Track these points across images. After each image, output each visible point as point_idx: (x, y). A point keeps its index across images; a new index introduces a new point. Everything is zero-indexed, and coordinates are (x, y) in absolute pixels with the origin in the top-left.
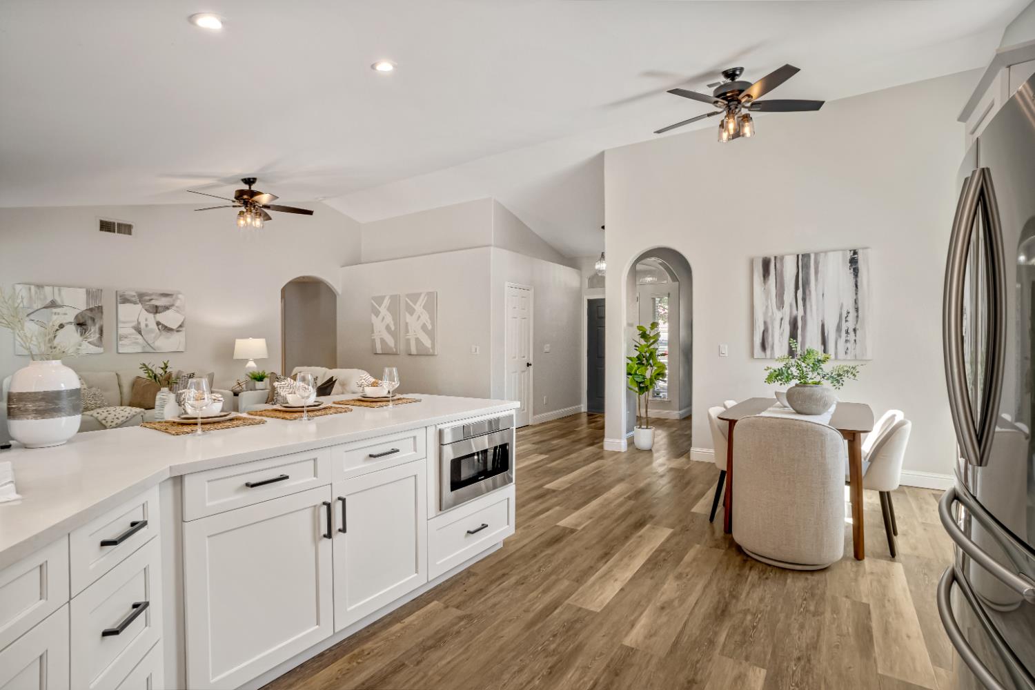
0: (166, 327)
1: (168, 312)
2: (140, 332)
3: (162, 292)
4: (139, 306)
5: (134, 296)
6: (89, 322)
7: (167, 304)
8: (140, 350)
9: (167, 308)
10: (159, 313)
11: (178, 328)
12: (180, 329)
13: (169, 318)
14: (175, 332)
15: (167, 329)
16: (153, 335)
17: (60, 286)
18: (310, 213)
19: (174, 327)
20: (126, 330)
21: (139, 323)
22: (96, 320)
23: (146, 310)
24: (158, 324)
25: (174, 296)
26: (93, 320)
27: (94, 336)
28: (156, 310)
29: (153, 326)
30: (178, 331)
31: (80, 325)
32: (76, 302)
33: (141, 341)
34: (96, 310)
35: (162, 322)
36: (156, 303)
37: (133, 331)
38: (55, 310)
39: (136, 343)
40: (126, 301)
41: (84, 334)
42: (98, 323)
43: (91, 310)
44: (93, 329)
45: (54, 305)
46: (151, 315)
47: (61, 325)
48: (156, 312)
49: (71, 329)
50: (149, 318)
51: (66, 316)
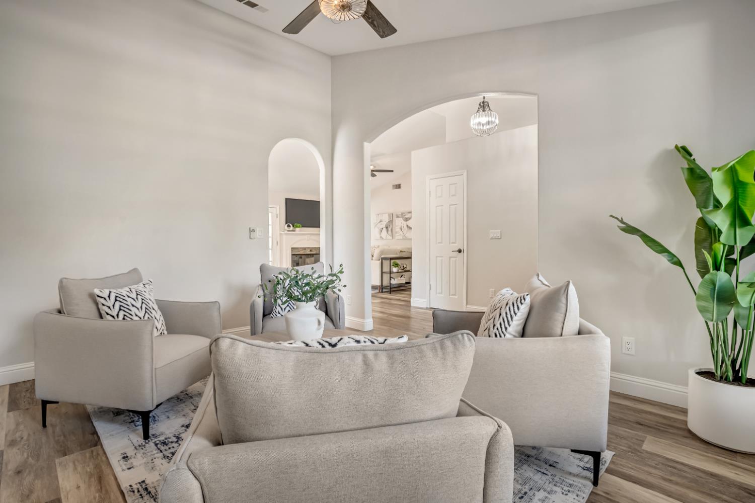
0: (410, 227)
1: (411, 220)
2: (402, 230)
3: (408, 212)
4: (402, 219)
5: (400, 215)
6: (389, 227)
7: (410, 217)
8: (401, 238)
13: (411, 223)
16: (405, 231)
17: (382, 214)
18: (392, 171)
20: (397, 229)
21: (401, 226)
23: (404, 220)
24: (407, 226)
25: (412, 213)
26: (390, 225)
27: (390, 232)
28: (407, 220)
29: (406, 227)
31: (387, 228)
32: (386, 219)
33: (402, 234)
34: (391, 222)
35: (409, 225)
36: (406, 216)
37: (400, 230)
38: (381, 223)
39: (401, 235)
40: (398, 217)
41: (387, 231)
42: (391, 227)
43: (389, 222)
44: (390, 229)
45: (381, 221)
46: (405, 222)
47: (383, 229)
48: (407, 221)
49: (385, 229)
50: (404, 224)
51: (383, 225)
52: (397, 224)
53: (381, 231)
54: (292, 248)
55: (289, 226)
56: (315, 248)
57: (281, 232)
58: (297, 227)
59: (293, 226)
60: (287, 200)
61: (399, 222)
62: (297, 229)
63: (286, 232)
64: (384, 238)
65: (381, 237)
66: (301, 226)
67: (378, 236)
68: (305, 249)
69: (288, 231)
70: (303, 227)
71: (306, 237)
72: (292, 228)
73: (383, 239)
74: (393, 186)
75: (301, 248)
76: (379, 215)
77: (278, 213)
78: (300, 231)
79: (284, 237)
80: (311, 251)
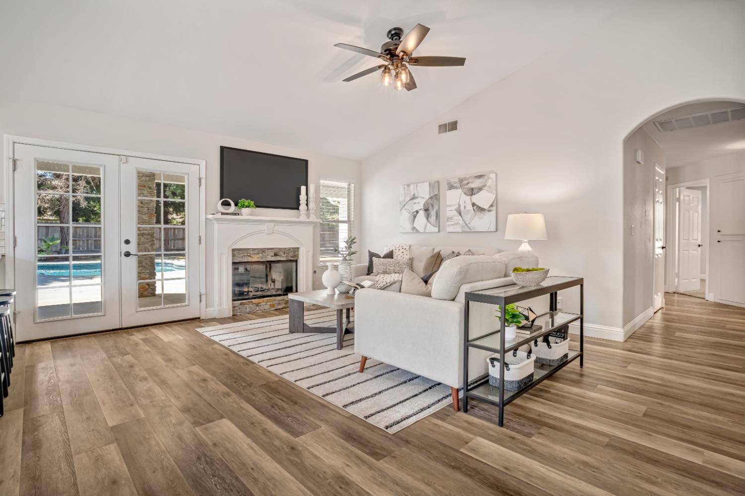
0: (480, 207)
1: (482, 193)
2: (460, 214)
3: (476, 175)
4: (460, 191)
5: (456, 182)
6: (430, 208)
7: (480, 185)
8: (460, 230)
9: (480, 189)
10: (474, 194)
11: (490, 207)
12: (492, 208)
13: (483, 199)
14: (487, 212)
15: (481, 209)
16: (469, 216)
17: (417, 183)
19: (486, 207)
20: (450, 212)
21: (459, 206)
22: (434, 206)
23: (465, 193)
24: (474, 205)
25: (486, 177)
26: (432, 205)
27: (433, 218)
28: (472, 192)
29: (470, 207)
30: (489, 211)
31: (426, 210)
32: (424, 193)
33: (461, 221)
34: (435, 198)
35: (477, 203)
36: (472, 185)
37: (455, 213)
38: (415, 201)
39: (457, 224)
40: (451, 187)
41: (428, 217)
42: (436, 208)
43: (431, 198)
44: (433, 213)
45: (414, 198)
46: (468, 198)
47: (417, 212)
48: (472, 194)
49: (422, 214)
50: (467, 201)
51: (419, 205)
52: (448, 203)
53: (415, 217)
54: (233, 250)
55: (226, 204)
56: (286, 251)
57: (210, 216)
58: (243, 206)
59: (236, 205)
60: (223, 149)
61: (454, 198)
62: (245, 211)
63: (219, 216)
64: (421, 230)
65: (414, 228)
66: (252, 203)
67: (408, 227)
68: (263, 251)
69: (223, 214)
70: (258, 206)
71: (265, 227)
72: (233, 208)
73: (417, 231)
74: (440, 126)
75: (254, 249)
76: (408, 186)
77: (203, 175)
78: (251, 215)
79: (216, 225)
80: (276, 255)
